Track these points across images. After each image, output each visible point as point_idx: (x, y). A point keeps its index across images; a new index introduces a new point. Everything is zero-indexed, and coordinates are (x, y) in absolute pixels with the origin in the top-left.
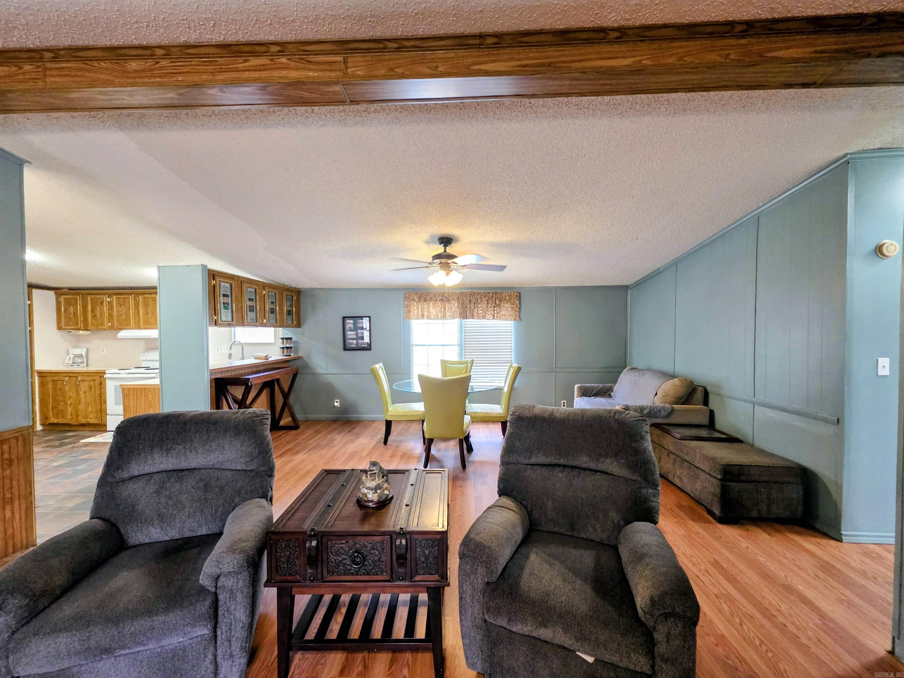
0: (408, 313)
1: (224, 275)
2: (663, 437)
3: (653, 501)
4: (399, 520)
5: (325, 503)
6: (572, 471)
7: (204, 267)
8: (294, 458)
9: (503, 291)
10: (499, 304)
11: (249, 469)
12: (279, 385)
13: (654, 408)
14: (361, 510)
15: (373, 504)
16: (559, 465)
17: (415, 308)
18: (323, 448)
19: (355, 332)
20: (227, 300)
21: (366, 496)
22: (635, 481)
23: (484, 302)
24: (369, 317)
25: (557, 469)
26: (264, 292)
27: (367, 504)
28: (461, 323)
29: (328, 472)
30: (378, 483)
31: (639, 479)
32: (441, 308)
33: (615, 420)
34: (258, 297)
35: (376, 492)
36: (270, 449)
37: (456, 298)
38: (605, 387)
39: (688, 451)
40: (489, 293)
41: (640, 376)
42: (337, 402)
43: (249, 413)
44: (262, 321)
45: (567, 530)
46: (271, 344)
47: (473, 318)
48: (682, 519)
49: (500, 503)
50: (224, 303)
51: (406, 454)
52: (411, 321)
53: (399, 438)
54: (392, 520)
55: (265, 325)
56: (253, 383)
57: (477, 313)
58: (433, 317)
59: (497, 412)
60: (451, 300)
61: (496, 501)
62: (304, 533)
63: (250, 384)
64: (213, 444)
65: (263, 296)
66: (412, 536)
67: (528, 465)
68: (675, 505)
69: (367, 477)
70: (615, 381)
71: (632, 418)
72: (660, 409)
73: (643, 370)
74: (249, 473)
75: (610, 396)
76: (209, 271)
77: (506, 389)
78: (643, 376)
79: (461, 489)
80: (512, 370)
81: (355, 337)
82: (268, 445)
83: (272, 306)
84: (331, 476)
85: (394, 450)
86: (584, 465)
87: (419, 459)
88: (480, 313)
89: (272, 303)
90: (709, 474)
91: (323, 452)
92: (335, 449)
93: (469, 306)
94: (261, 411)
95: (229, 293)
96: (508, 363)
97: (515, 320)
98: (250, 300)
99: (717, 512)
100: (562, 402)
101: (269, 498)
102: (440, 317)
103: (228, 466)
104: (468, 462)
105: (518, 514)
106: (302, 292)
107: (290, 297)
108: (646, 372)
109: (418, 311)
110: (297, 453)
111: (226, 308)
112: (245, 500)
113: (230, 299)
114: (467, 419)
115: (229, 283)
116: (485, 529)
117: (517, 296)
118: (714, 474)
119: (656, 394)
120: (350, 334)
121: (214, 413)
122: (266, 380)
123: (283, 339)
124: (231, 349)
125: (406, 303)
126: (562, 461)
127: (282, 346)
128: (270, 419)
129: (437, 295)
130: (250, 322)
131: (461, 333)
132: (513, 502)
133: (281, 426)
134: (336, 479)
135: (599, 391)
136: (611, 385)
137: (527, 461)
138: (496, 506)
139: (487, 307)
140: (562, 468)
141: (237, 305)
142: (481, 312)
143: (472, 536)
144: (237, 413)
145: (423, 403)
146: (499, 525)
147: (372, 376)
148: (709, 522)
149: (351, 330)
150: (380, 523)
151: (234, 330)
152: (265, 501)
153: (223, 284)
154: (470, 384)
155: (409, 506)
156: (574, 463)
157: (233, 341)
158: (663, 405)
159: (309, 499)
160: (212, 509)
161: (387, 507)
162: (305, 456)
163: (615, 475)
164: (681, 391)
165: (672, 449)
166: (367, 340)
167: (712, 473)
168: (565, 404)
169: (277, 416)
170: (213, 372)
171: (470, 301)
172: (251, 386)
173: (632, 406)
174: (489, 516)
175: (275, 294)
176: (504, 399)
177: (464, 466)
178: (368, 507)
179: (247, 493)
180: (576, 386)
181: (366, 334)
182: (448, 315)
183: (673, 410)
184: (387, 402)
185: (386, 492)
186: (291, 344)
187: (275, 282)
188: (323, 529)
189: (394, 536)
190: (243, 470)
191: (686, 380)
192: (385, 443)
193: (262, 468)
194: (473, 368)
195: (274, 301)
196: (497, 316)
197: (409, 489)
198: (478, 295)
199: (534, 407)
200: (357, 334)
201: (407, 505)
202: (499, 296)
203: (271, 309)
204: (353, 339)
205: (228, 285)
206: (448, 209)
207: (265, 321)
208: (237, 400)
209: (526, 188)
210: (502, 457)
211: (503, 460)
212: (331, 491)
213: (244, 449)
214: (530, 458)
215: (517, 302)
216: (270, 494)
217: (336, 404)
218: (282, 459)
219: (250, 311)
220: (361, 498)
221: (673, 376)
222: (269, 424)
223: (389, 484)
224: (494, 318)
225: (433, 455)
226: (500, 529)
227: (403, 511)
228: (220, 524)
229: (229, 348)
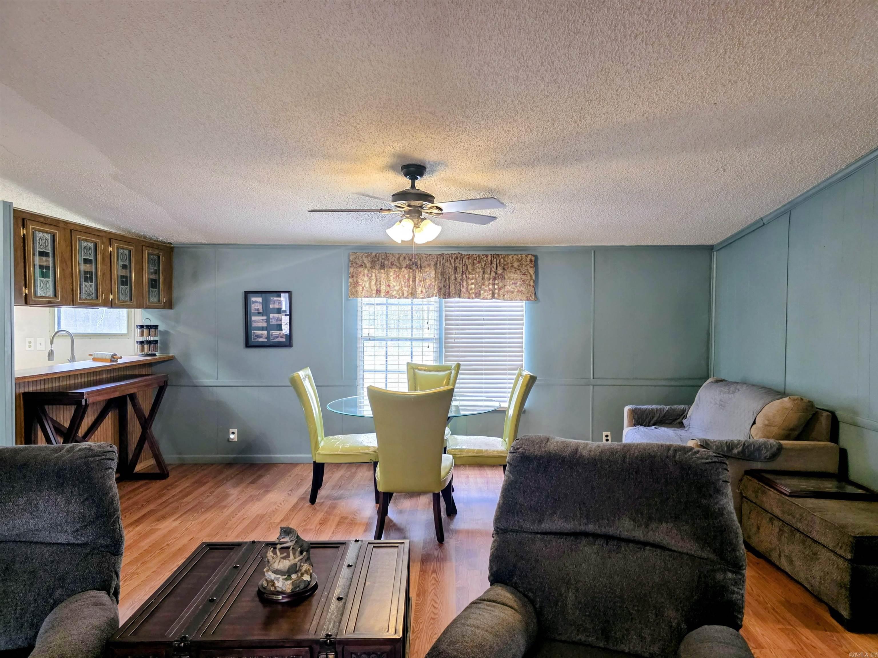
0: (354, 287)
1: (42, 220)
2: (764, 492)
3: (733, 593)
4: (325, 623)
5: (206, 596)
6: (607, 544)
7: (7, 205)
8: (159, 527)
9: (509, 253)
10: (501, 274)
11: (80, 542)
12: (134, 405)
13: (750, 445)
14: (264, 606)
15: (283, 598)
16: (586, 534)
17: (366, 278)
18: (209, 509)
19: (265, 318)
20: (47, 261)
21: (273, 585)
22: (706, 559)
23: (478, 270)
24: (289, 292)
25: (584, 541)
26: (110, 249)
27: (274, 597)
28: (440, 304)
29: (212, 547)
30: (293, 562)
31: (712, 556)
32: (408, 280)
33: (675, 461)
34: (99, 257)
35: (289, 578)
36: (116, 510)
37: (433, 264)
38: (674, 410)
39: (801, 515)
40: (487, 256)
41: (729, 393)
42: (233, 433)
43: (80, 450)
44: (107, 298)
45: (597, 638)
46: (121, 335)
47: (460, 297)
48: (789, 624)
49: (492, 595)
50: (41, 267)
51: (346, 518)
52: (359, 299)
53: (336, 493)
54: (314, 623)
55: (111, 305)
56: (90, 400)
57: (467, 288)
58: (394, 293)
59: (495, 449)
60: (425, 267)
61: (485, 593)
62: (169, 644)
63: (84, 403)
64: (20, 501)
65: (108, 254)
66: (346, 646)
67: (538, 533)
68: (780, 602)
69: (275, 553)
70: (690, 402)
71: (703, 458)
72: (760, 446)
73: (735, 383)
74: (79, 549)
75: (681, 425)
76: (17, 212)
77: (511, 412)
78: (734, 392)
79: (434, 575)
80: (521, 381)
81: (265, 325)
82: (112, 502)
83: (123, 273)
84: (217, 553)
85: (327, 512)
86: (625, 534)
87: (367, 526)
88: (471, 289)
89: (124, 267)
90: (832, 551)
91: (208, 516)
92: (227, 512)
93: (453, 277)
94: (100, 446)
95: (49, 250)
96: (516, 369)
97: (527, 300)
98: (86, 261)
99: (845, 613)
100: (604, 434)
101: (112, 591)
102: (406, 294)
103: (44, 536)
104: (448, 531)
105: (520, 613)
106: (175, 250)
107: (156, 257)
108: (739, 387)
109: (370, 284)
110: (163, 518)
111: (44, 275)
112: (72, 593)
113: (50, 259)
114: (447, 460)
115: (50, 233)
116: (463, 636)
117: (531, 261)
118: (841, 552)
119: (754, 423)
120: (258, 321)
121: (21, 450)
122: (112, 397)
123: (142, 327)
124: (52, 343)
125: (351, 270)
126: (591, 528)
127: (141, 339)
128: (116, 461)
129: (401, 258)
130: (86, 299)
131: (440, 321)
132: (512, 593)
133: (136, 473)
134: (224, 558)
135: (664, 416)
136: (683, 406)
137: (535, 528)
138: (485, 600)
139: (483, 279)
140: (591, 538)
141: (63, 270)
142: (473, 286)
143: (443, 646)
144: (60, 449)
145: (375, 433)
146: (487, 631)
147: (292, 388)
148: (834, 630)
149: (259, 314)
150: (296, 628)
151: (59, 312)
152: (106, 596)
153: (39, 235)
154: (454, 403)
155: (343, 601)
156: (611, 531)
157: (56, 330)
158: (765, 440)
159: (178, 591)
160: (16, 609)
161: (306, 603)
162: (178, 522)
163: (674, 551)
164: (794, 419)
165: (777, 511)
166: (286, 329)
167: (837, 550)
168: (609, 438)
169: (130, 457)
170: (20, 382)
171: (456, 269)
172: (87, 405)
173: (715, 442)
174: (471, 616)
175: (130, 252)
176: (508, 428)
177: (441, 538)
178: (277, 602)
179: (75, 582)
180: (626, 409)
181: (285, 320)
182: (419, 291)
183: (780, 449)
184: (316, 432)
185: (306, 578)
186: (155, 335)
187: (130, 232)
188: (200, 638)
189: (317, 648)
190: (68, 544)
191: (802, 399)
192: (313, 500)
193: (101, 541)
194: (459, 376)
195: (127, 263)
196: (499, 295)
197: (345, 572)
198: (468, 258)
199: (548, 440)
200: (268, 321)
201: (339, 599)
202: (502, 260)
203: (122, 277)
204: (262, 329)
205: (48, 237)
206: (416, 118)
207: (111, 297)
208: (62, 429)
209: (543, 86)
210: (498, 519)
211: (499, 524)
212: (215, 578)
213: (71, 508)
214: (540, 522)
215: (532, 271)
216: (114, 584)
217: (232, 436)
218: (138, 529)
219: (86, 280)
220: (265, 588)
221: (781, 394)
222: (115, 468)
223: (311, 564)
224: (493, 297)
225: (391, 521)
226: (490, 637)
227: (332, 607)
228: (30, 633)
229: (49, 341)
